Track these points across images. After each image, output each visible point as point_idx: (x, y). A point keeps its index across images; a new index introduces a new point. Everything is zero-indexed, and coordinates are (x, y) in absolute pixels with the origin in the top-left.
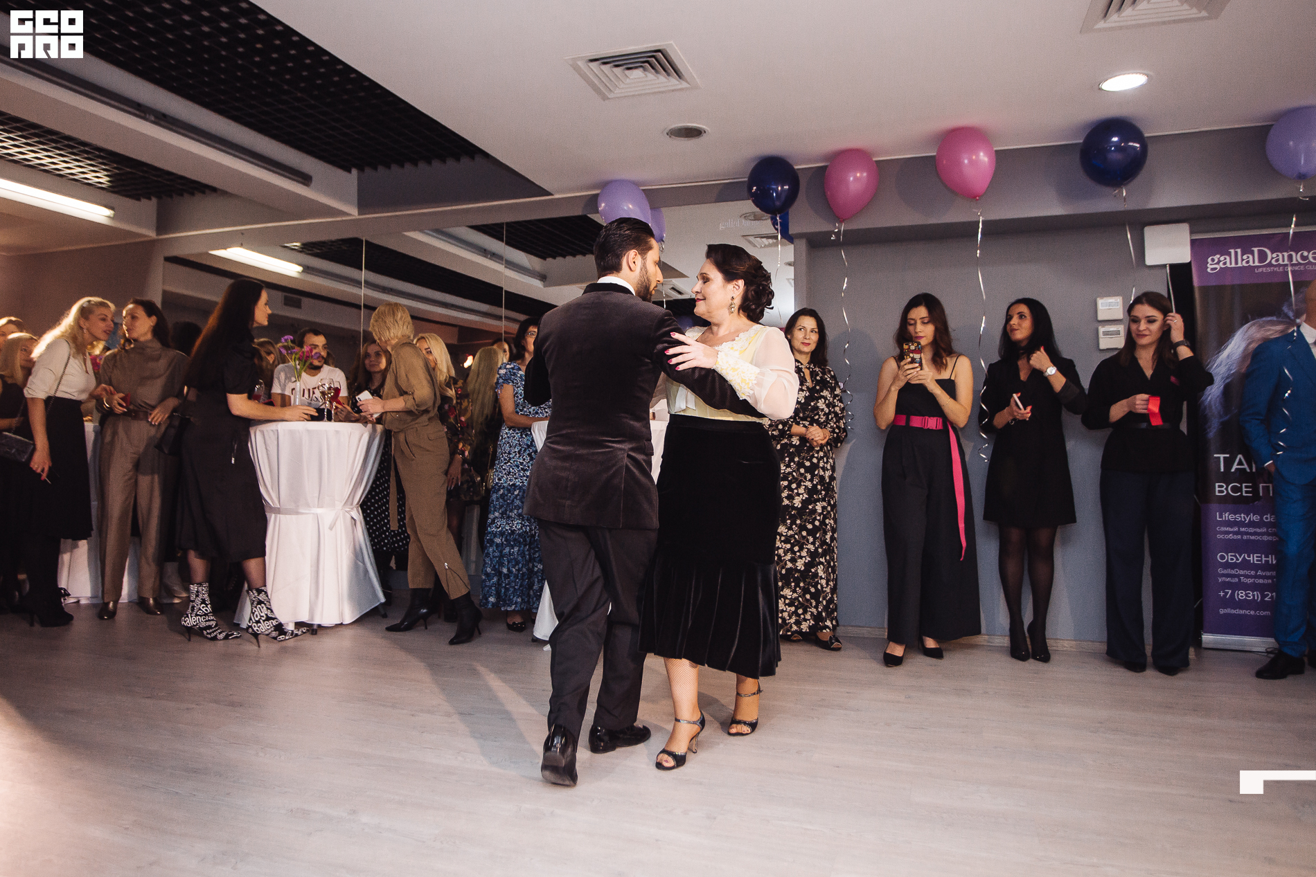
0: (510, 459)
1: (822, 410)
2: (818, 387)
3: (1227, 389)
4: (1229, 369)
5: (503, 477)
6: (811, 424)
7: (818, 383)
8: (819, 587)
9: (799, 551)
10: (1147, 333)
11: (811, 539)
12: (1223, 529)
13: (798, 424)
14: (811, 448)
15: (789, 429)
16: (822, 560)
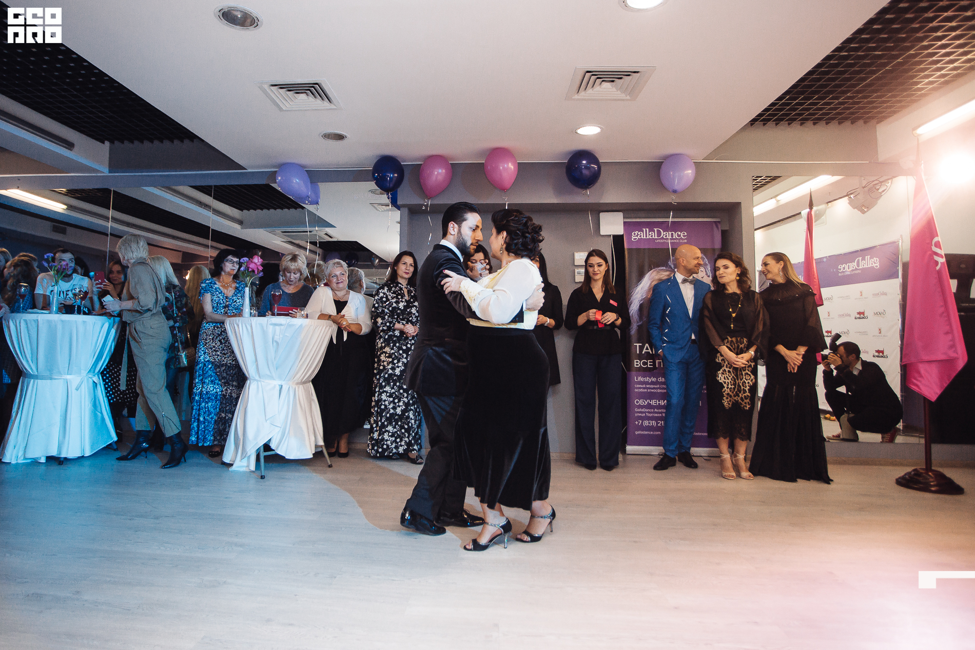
0: (206, 343)
1: (414, 314)
2: (412, 300)
3: (641, 306)
4: (642, 296)
5: (201, 355)
6: (407, 323)
7: (412, 297)
8: (410, 425)
9: (398, 402)
10: (598, 272)
11: (406, 395)
12: (638, 386)
13: (399, 322)
14: (407, 338)
15: (393, 326)
16: (412, 408)
